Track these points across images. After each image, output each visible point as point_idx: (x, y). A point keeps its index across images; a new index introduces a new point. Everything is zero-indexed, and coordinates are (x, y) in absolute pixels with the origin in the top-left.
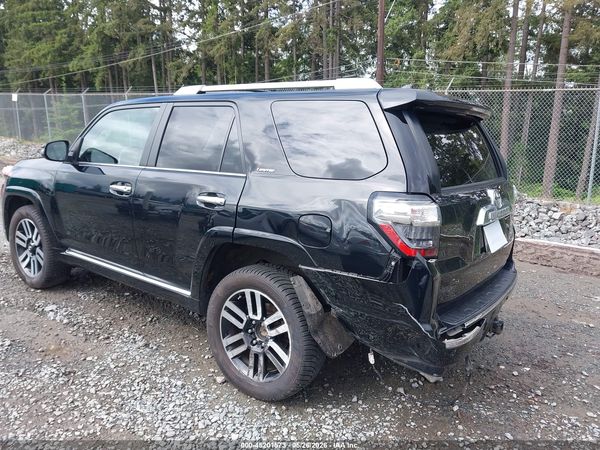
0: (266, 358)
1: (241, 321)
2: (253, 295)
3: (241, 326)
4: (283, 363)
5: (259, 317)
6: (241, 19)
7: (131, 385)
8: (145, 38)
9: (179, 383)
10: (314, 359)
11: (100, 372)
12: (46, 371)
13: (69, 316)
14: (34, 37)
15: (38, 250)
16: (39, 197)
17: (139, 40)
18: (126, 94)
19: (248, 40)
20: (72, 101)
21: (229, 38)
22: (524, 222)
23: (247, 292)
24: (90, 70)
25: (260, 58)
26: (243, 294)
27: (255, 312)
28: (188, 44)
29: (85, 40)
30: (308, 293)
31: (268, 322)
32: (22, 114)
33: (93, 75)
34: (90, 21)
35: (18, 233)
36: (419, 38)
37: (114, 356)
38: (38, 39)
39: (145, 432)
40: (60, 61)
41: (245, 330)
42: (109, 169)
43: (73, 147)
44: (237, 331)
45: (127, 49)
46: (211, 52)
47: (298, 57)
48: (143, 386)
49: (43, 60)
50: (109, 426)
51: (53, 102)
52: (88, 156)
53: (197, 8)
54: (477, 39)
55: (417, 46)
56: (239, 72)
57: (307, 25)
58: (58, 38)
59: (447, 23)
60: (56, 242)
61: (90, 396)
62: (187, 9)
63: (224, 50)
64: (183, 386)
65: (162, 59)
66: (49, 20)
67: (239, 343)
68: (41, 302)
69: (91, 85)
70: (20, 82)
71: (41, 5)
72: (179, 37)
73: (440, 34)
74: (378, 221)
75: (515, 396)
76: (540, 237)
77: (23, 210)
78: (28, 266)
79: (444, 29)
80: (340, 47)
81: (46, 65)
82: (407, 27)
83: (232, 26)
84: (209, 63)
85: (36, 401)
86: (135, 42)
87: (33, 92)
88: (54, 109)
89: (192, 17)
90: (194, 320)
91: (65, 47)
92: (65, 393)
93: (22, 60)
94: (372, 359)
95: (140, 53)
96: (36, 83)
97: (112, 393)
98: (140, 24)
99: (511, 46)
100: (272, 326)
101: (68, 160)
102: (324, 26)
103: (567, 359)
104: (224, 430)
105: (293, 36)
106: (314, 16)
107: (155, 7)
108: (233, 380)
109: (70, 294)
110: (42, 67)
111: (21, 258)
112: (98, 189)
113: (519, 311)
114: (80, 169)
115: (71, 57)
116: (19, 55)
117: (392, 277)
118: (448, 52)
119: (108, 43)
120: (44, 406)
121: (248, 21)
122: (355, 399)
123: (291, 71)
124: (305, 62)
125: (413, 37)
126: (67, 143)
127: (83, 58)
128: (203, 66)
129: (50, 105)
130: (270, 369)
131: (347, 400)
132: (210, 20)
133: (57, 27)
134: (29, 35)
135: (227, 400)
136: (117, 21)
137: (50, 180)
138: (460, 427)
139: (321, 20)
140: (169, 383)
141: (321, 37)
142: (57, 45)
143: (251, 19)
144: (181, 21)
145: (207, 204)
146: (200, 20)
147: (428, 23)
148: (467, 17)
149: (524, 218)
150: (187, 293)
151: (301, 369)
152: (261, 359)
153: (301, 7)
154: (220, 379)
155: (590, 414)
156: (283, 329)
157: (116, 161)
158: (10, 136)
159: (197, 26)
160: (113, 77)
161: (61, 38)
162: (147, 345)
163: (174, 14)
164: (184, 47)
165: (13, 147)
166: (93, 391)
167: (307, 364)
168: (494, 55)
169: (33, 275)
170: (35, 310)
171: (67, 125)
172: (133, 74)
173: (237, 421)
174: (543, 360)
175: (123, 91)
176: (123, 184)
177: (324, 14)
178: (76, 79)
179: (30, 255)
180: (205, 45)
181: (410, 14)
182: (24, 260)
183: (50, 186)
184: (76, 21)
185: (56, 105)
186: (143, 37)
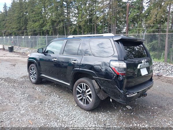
0: (86, 100)
1: (81, 91)
2: (83, 84)
3: (81, 92)
4: (90, 101)
5: (85, 90)
6: (89, 15)
7: (55, 105)
8: (63, 21)
9: (66, 105)
10: (97, 100)
11: (48, 102)
12: (36, 101)
13: (41, 90)
14: (34, 21)
15: (35, 74)
16: (36, 62)
17: (61, 21)
18: (57, 36)
19: (90, 20)
20: (43, 38)
21: (85, 20)
22: (167, 71)
23: (82, 84)
24: (48, 30)
25: (94, 25)
26: (81, 84)
27: (84, 89)
28: (74, 22)
29: (47, 22)
30: (96, 84)
31: (87, 91)
32: (31, 41)
33: (49, 31)
34: (49, 17)
35: (31, 70)
36: (140, 18)
37: (52, 99)
38: (36, 22)
39: (58, 115)
40: (41, 28)
41: (82, 93)
42: (52, 55)
43: (44, 50)
44: (80, 93)
45: (58, 24)
46: (80, 24)
47: (104, 25)
48: (58, 106)
49: (36, 27)
50: (50, 113)
51: (39, 38)
52: (47, 52)
53: (77, 12)
54: (157, 18)
55: (139, 21)
56: (88, 29)
57: (107, 16)
58: (40, 21)
59: (148, 14)
60: (39, 73)
61: (46, 107)
62: (74, 13)
63: (84, 23)
64: (67, 106)
65: (67, 26)
66: (38, 17)
67: (80, 96)
68: (35, 87)
69: (48, 34)
70: (30, 33)
71: (37, 13)
72: (72, 20)
73: (146, 17)
74: (112, 67)
75: (151, 113)
76: (172, 76)
77: (32, 65)
78: (33, 78)
79: (148, 15)
80: (116, 21)
81: (37, 29)
82: (136, 15)
83: (86, 17)
84: (80, 27)
85: (34, 107)
86: (60, 22)
87: (34, 36)
88: (39, 40)
89: (75, 15)
90: (71, 92)
91: (42, 24)
92: (41, 106)
93: (31, 27)
94: (111, 100)
95: (61, 25)
96: (35, 34)
97: (51, 107)
98: (62, 17)
99: (168, 20)
100: (88, 92)
101: (43, 53)
102: (112, 16)
103: (168, 106)
104: (76, 116)
105: (103, 19)
106: (109, 13)
107: (66, 13)
108: (79, 106)
109: (42, 85)
110: (36, 29)
111: (31, 76)
112: (49, 60)
113: (158, 94)
114: (45, 55)
115: (43, 26)
116: (31, 26)
117: (115, 80)
118: (148, 22)
119: (53, 22)
120: (36, 108)
121: (91, 15)
122: (108, 111)
123: (102, 29)
124: (106, 26)
125: (138, 18)
126: (43, 49)
127: (47, 27)
128: (78, 28)
129: (38, 39)
130: (87, 103)
131: (106, 111)
132: (80, 15)
133: (40, 19)
134: (33, 21)
135: (77, 110)
136: (56, 17)
137: (39, 58)
138: (134, 119)
139: (111, 14)
140: (64, 105)
141: (111, 19)
142: (40, 23)
143: (91, 14)
144: (72, 16)
145: (74, 63)
146: (77, 15)
147: (142, 14)
148: (154, 12)
149: (167, 70)
150: (69, 84)
151: (94, 102)
152: (85, 100)
153: (105, 11)
154: (76, 105)
155: (171, 119)
156: (90, 93)
157: (54, 53)
158: (28, 47)
159: (77, 17)
160: (54, 31)
161: (41, 21)
162: (59, 97)
163: (71, 14)
164: (73, 23)
165: (29, 50)
166: (47, 106)
167: (96, 101)
168: (163, 22)
169: (34, 81)
170: (34, 89)
171: (42, 44)
172: (59, 30)
173: (79, 114)
174: (161, 106)
175: (57, 35)
176: (55, 58)
177: (112, 12)
178: (45, 32)
179: (33, 76)
180: (79, 22)
181: (137, 12)
182: (32, 77)
183: (38, 59)
184: (45, 17)
185: (39, 39)
186: (62, 20)
